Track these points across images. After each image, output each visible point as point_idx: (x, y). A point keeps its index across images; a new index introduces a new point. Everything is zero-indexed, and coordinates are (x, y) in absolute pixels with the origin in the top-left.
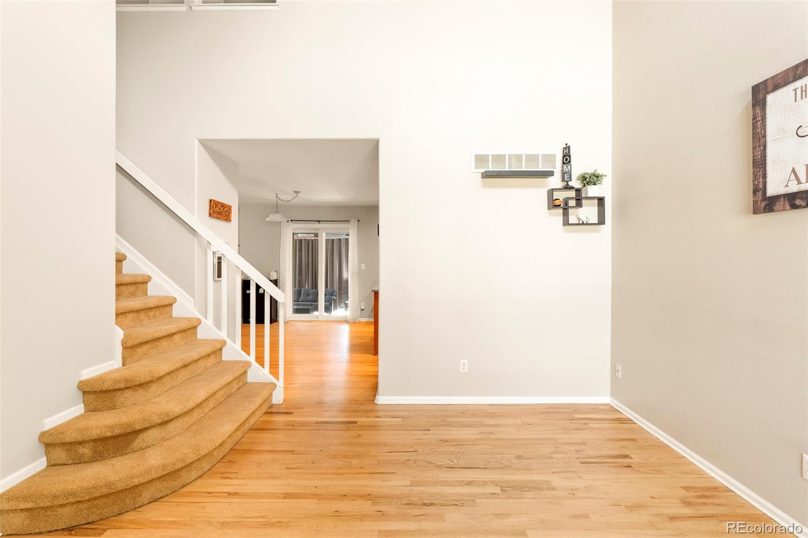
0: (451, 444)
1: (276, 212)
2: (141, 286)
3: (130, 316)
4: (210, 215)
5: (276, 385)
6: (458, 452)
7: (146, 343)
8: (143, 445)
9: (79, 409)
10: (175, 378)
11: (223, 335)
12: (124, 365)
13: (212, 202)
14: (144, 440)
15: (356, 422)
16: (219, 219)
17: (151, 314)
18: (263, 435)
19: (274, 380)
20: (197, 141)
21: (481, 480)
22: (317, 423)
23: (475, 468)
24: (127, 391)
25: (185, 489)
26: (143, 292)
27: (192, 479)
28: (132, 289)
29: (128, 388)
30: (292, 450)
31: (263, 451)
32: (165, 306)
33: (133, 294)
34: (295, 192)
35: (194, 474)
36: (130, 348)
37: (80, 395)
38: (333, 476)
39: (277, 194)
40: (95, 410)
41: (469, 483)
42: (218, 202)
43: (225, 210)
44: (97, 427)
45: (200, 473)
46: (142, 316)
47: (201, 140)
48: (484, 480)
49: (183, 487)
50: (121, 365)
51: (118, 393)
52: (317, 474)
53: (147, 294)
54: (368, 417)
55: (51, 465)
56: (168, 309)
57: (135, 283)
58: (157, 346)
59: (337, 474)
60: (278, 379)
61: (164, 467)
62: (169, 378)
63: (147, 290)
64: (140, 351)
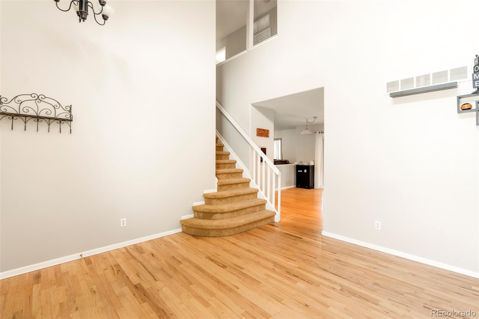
0: (341, 263)
1: (306, 129)
2: (233, 164)
3: (225, 175)
4: (257, 135)
5: (276, 213)
6: (339, 267)
7: (226, 185)
8: (215, 218)
9: (203, 203)
10: (233, 200)
11: (258, 187)
12: (218, 191)
13: (258, 130)
14: (215, 217)
15: (301, 238)
16: (261, 136)
17: (233, 175)
18: (260, 231)
19: (275, 210)
20: (250, 105)
21: (335, 281)
22: (285, 233)
23: (339, 276)
24: (215, 200)
25: (224, 237)
26: (233, 167)
27: (227, 235)
28: (229, 165)
29: (215, 199)
30: (264, 238)
31: (255, 235)
32: (240, 173)
33: (230, 168)
34: (314, 117)
35: (227, 234)
36: (221, 186)
37: (204, 199)
38: (269, 252)
39: (307, 119)
40: (207, 204)
41: (326, 279)
42: (261, 129)
43: (265, 132)
44: (203, 208)
45: (230, 234)
46: (229, 175)
47: (253, 104)
48: (336, 281)
49: (223, 236)
50: (217, 191)
51: (212, 200)
52: (265, 249)
53: (235, 168)
54: (310, 238)
55: (195, 217)
56: (240, 174)
57: (231, 163)
58: (231, 187)
59: (272, 252)
60: (277, 211)
61: (216, 226)
62: (230, 199)
63: (235, 166)
64: (224, 188)
